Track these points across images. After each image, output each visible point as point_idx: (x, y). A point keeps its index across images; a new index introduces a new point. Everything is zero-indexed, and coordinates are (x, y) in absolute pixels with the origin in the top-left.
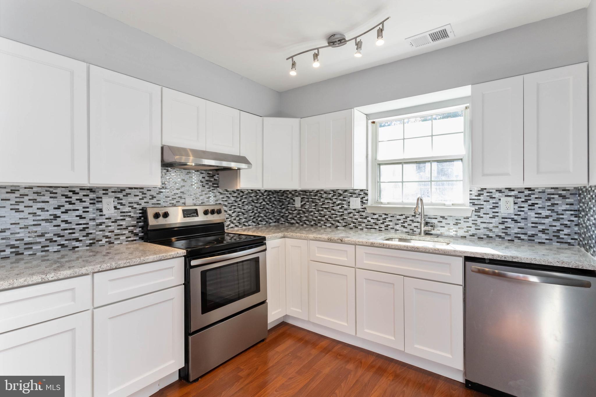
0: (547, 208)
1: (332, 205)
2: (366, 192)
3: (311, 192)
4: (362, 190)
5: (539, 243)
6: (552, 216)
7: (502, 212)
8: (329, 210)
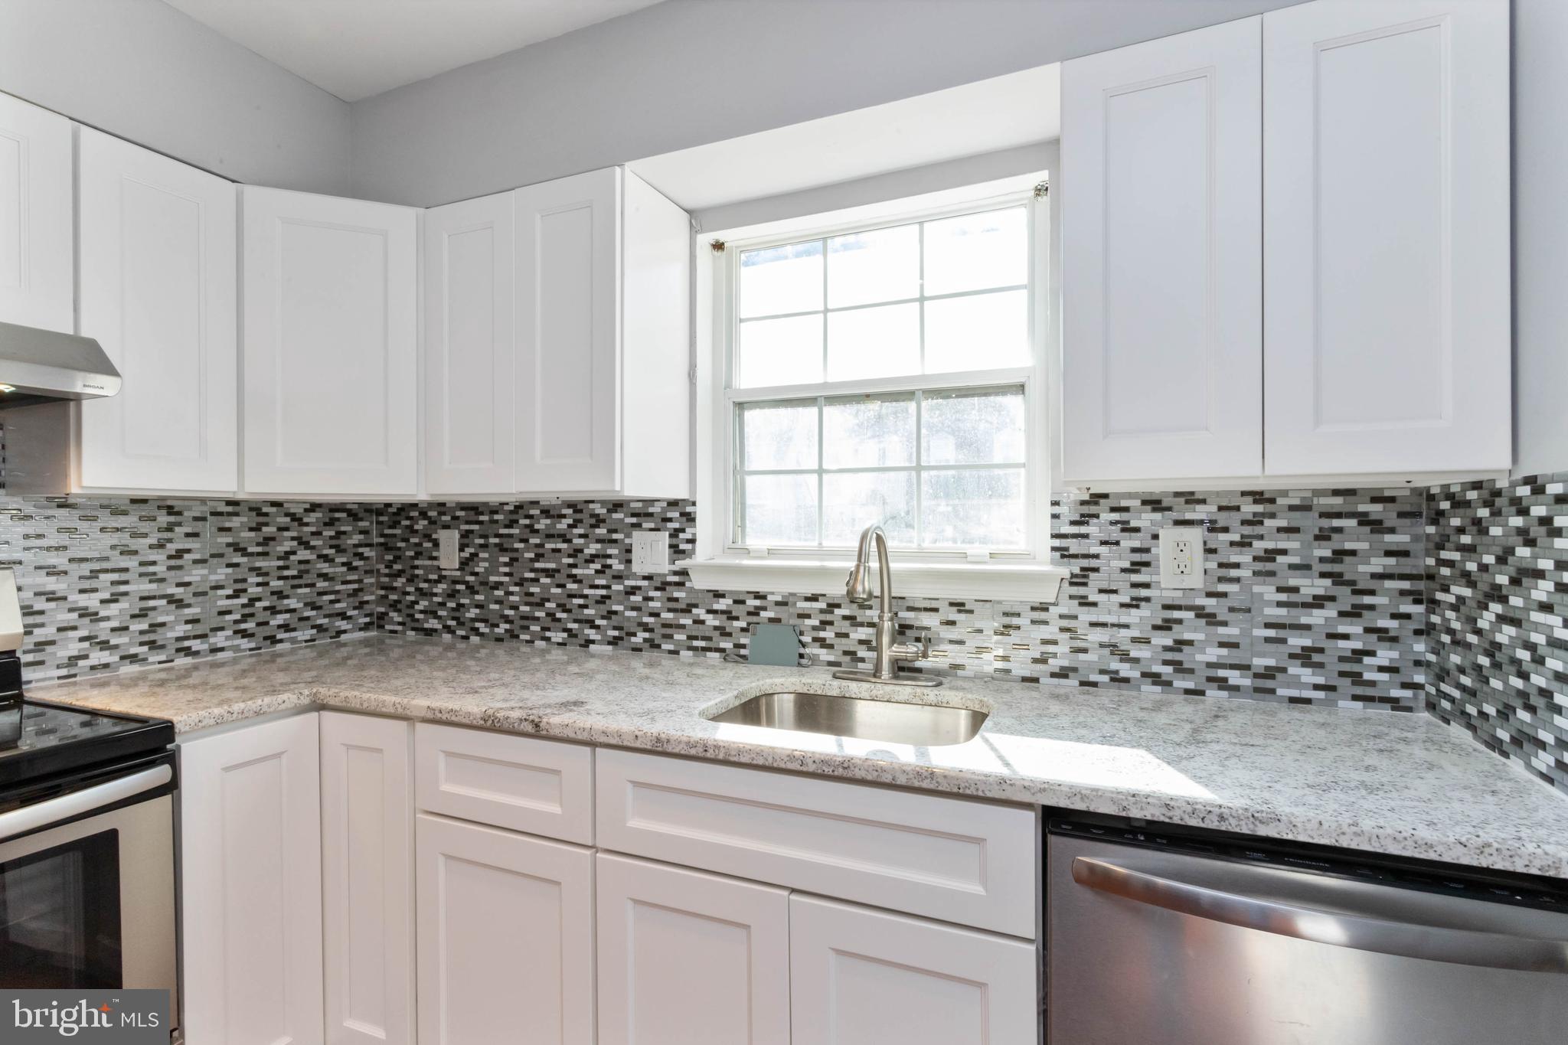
0: (1318, 568)
1: (571, 561)
2: (689, 509)
3: (496, 512)
4: (673, 504)
5: (1293, 700)
6: (1332, 599)
7: (1163, 586)
8: (560, 578)
